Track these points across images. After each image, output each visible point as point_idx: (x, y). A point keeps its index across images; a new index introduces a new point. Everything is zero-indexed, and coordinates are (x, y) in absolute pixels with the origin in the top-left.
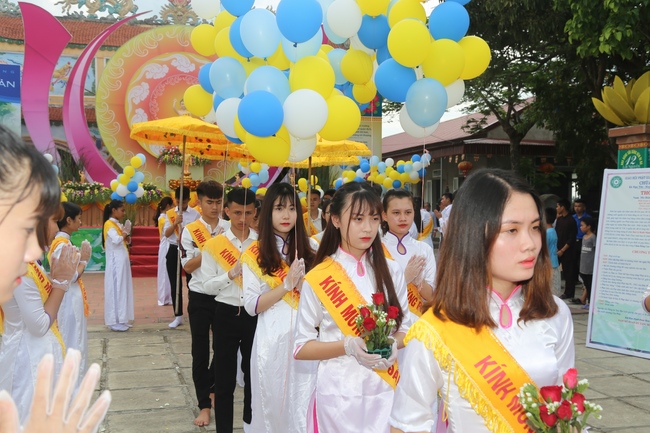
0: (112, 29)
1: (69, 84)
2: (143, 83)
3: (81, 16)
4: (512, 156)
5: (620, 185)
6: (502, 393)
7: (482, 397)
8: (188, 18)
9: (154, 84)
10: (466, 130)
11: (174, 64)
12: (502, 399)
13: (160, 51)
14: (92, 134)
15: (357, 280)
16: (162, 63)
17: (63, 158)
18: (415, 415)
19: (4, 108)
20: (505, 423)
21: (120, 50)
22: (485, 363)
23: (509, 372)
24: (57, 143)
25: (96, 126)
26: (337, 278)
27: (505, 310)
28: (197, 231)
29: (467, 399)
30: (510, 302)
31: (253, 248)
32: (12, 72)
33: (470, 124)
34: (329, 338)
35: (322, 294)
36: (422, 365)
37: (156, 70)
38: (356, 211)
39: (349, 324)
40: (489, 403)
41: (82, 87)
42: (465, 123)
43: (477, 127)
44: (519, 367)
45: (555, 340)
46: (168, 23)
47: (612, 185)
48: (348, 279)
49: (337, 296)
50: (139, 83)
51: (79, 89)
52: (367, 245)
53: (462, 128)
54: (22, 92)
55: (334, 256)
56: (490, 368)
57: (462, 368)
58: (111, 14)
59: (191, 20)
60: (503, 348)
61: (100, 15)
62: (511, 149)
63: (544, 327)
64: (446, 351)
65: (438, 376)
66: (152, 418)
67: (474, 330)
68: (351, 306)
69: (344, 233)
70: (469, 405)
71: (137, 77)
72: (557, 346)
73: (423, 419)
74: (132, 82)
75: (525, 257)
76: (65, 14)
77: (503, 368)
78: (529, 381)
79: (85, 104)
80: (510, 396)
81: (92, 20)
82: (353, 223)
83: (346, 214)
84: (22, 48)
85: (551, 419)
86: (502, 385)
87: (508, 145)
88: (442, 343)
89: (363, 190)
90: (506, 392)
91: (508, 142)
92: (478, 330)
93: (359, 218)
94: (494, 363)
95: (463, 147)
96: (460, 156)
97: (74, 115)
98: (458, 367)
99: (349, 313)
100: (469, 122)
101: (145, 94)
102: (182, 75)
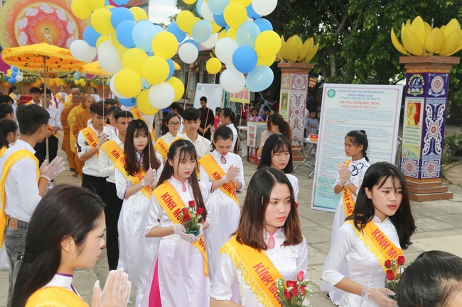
2: (24, 18)
5: (334, 95)
6: (266, 282)
7: (256, 283)
9: (30, 19)
11: (41, 8)
12: (266, 285)
15: (182, 194)
16: (34, 8)
18: (222, 291)
20: (267, 297)
22: (258, 266)
23: (271, 272)
26: (171, 193)
27: (271, 239)
28: (88, 134)
29: (249, 285)
30: (274, 236)
31: (122, 159)
34: (165, 225)
35: (163, 202)
36: (226, 266)
37: (31, 11)
38: (182, 158)
39: (178, 219)
40: (259, 287)
44: (275, 269)
45: (297, 256)
47: (328, 95)
48: (177, 194)
49: (171, 204)
50: (22, 18)
52: (189, 176)
55: (169, 180)
56: (261, 269)
57: (247, 268)
60: (268, 259)
63: (291, 249)
64: (239, 259)
65: (235, 273)
67: (257, 251)
68: (179, 209)
69: (175, 169)
70: (249, 287)
71: (21, 14)
72: (297, 259)
73: (226, 293)
74: (18, 17)
75: (280, 216)
77: (267, 270)
78: (280, 276)
80: (270, 284)
82: (181, 164)
83: (176, 159)
85: (289, 295)
86: (266, 278)
88: (237, 255)
89: (186, 145)
90: (269, 282)
92: (259, 251)
93: (184, 161)
94: (263, 266)
98: (244, 268)
99: (177, 213)
101: (26, 24)
102: (46, 15)
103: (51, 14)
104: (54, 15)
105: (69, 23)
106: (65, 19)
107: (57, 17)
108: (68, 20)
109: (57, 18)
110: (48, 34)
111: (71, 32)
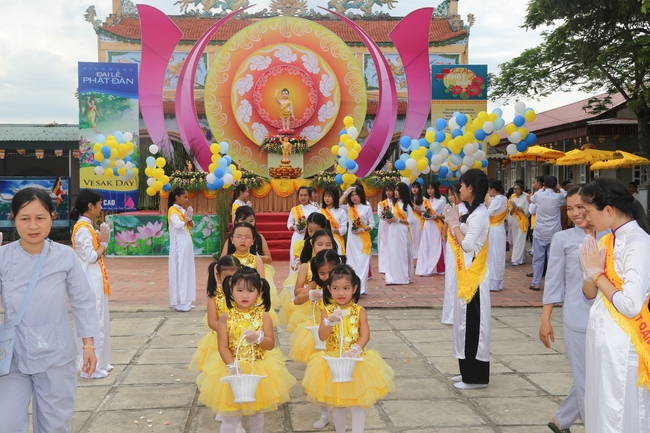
0: (219, 25)
1: (181, 78)
2: (248, 75)
3: (197, 14)
4: (640, 136)
8: (296, 9)
9: (257, 75)
10: (588, 110)
11: (276, 55)
13: (263, 44)
14: (202, 125)
16: (265, 55)
17: (175, 149)
19: (124, 103)
21: (227, 45)
24: (171, 135)
25: (205, 118)
32: (131, 70)
33: (592, 104)
37: (259, 62)
41: (192, 82)
42: (587, 104)
43: (601, 107)
46: (277, 15)
50: (244, 75)
51: (189, 83)
53: (584, 108)
54: (140, 88)
58: (224, 10)
59: (299, 11)
61: (214, 11)
62: (639, 129)
66: (157, 392)
71: (243, 69)
74: (238, 74)
76: (183, 13)
79: (195, 98)
81: (208, 18)
84: (138, 47)
87: (635, 125)
91: (636, 122)
95: (586, 129)
96: (584, 138)
97: (185, 109)
100: (591, 101)
101: (250, 85)
102: (284, 65)
103: (292, 63)
104: (299, 64)
105: (324, 76)
106: (316, 71)
107: (303, 67)
108: (322, 72)
109: (303, 70)
110: (286, 98)
111: (326, 94)
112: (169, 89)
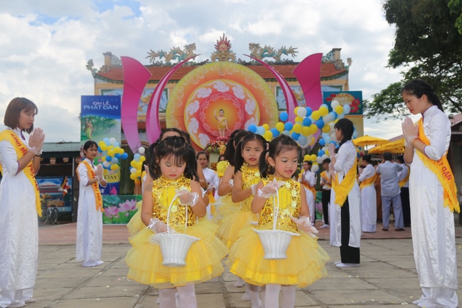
0: (175, 68)
1: (150, 106)
2: (196, 101)
3: (161, 64)
8: (229, 59)
9: (202, 101)
11: (215, 87)
13: (206, 80)
16: (207, 87)
19: (111, 122)
21: (180, 82)
32: (116, 100)
37: (203, 92)
41: (158, 108)
50: (193, 101)
51: (155, 108)
54: (122, 112)
58: (179, 61)
59: (231, 60)
61: (173, 62)
71: (192, 97)
74: (189, 101)
76: (152, 63)
79: (160, 119)
81: (168, 66)
84: (122, 86)
101: (197, 108)
102: (221, 94)
103: (226, 92)
104: (230, 93)
105: (248, 101)
106: (243, 98)
107: (233, 95)
108: (247, 98)
109: (234, 97)
111: (250, 113)
112: (142, 113)
